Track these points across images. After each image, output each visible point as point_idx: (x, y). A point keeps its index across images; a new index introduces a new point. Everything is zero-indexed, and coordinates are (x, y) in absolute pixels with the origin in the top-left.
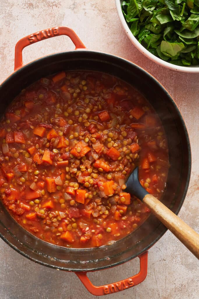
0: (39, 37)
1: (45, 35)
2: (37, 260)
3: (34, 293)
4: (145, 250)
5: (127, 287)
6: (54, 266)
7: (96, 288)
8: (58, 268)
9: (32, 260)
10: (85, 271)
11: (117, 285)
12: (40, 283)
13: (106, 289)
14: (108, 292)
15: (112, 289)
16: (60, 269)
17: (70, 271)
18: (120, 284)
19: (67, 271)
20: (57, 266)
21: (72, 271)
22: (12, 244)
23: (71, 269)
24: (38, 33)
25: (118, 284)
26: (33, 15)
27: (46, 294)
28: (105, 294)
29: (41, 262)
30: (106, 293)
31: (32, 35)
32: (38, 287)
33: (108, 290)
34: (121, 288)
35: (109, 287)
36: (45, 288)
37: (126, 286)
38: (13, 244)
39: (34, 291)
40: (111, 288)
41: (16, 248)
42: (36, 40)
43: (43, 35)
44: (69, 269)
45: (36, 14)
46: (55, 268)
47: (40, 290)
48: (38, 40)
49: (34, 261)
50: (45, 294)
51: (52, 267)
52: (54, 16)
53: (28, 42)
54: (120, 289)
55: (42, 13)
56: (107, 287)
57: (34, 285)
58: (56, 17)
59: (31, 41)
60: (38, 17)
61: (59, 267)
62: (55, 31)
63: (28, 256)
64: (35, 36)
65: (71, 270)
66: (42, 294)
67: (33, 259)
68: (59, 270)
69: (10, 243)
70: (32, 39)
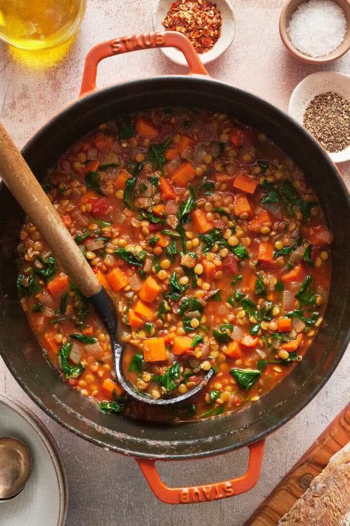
0: (129, 45)
1: (140, 43)
2: (72, 428)
3: (108, 493)
4: (261, 437)
5: (221, 496)
6: (100, 442)
7: (169, 490)
8: (107, 447)
9: (64, 426)
10: (152, 457)
11: (204, 490)
12: (119, 477)
13: (185, 494)
14: (187, 501)
15: (194, 496)
16: (111, 450)
17: (127, 455)
18: (210, 489)
19: (122, 453)
20: (106, 442)
21: (131, 455)
22: (33, 394)
23: (128, 451)
24: (128, 38)
25: (206, 488)
26: (107, 12)
27: (129, 495)
28: (182, 503)
29: (80, 432)
30: (185, 501)
31: (118, 40)
32: (116, 484)
33: (187, 497)
34: (211, 496)
35: (191, 491)
36: (128, 485)
37: (220, 494)
38: (35, 395)
39: (109, 491)
40: (193, 494)
41: (40, 401)
42: (124, 49)
43: (137, 42)
44: (126, 451)
45: (111, 10)
46: (102, 446)
47: (119, 489)
48: (128, 50)
49: (67, 428)
50: (127, 495)
51: (97, 444)
52: (144, 14)
53: (110, 50)
54: (208, 497)
55: (122, 8)
56: (186, 490)
57: (108, 480)
58: (147, 15)
59: (116, 50)
60: (116, 16)
61: (108, 445)
62: (158, 38)
63: (59, 418)
64: (123, 41)
65: (129, 453)
66: (122, 495)
67: (66, 424)
68: (108, 449)
69: (31, 392)
70: (117, 47)
